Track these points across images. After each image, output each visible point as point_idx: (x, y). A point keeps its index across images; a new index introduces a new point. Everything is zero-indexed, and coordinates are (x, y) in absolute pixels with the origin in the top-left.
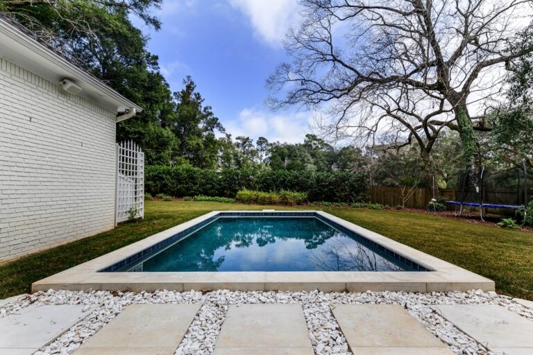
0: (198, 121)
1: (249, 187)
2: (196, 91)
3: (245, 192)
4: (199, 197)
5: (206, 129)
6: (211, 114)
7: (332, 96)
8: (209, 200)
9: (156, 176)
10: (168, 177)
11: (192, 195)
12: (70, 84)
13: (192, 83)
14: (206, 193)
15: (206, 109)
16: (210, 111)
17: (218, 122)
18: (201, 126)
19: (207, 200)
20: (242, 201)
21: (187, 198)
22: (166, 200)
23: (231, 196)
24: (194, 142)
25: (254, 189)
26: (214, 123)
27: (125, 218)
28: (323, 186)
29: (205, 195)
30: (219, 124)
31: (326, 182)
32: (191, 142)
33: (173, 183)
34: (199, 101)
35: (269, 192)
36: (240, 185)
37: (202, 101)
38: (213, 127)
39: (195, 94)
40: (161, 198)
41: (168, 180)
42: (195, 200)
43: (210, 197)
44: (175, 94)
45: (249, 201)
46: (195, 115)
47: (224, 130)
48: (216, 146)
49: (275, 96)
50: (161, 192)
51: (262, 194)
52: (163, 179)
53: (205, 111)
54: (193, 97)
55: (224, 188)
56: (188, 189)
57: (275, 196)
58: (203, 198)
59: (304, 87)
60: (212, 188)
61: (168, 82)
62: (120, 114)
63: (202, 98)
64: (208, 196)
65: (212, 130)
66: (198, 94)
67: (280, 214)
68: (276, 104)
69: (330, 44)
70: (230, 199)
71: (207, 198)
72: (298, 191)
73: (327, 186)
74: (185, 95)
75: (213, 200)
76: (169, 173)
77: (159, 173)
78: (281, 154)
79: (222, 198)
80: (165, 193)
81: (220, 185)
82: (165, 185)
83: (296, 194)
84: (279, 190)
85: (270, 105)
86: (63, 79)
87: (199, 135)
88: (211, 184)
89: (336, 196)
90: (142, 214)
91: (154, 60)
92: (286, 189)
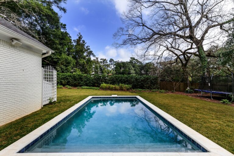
0: (84, 52)
1: (106, 83)
2: (83, 39)
3: (104, 85)
4: (84, 87)
5: (87, 56)
6: (89, 49)
7: (142, 41)
8: (88, 88)
9: (65, 78)
10: (70, 78)
11: (81, 86)
12: (15, 42)
13: (81, 36)
14: (87, 85)
15: (87, 47)
16: (89, 48)
17: (92, 52)
18: (85, 54)
20: (103, 89)
21: (79, 87)
22: (69, 88)
23: (99, 87)
24: (82, 61)
25: (108, 83)
26: (91, 53)
27: (47, 102)
28: (138, 82)
29: (86, 86)
30: (93, 53)
31: (140, 80)
32: (81, 62)
33: (72, 81)
35: (114, 85)
36: (102, 81)
37: (86, 43)
38: (90, 55)
39: (82, 41)
40: (67, 87)
41: (70, 79)
42: (82, 88)
43: (89, 87)
44: (74, 40)
45: (106, 89)
46: (82, 50)
47: (95, 56)
48: (92, 63)
49: (117, 42)
50: (67, 85)
51: (112, 86)
52: (68, 79)
53: (87, 48)
54: (81, 42)
55: (95, 83)
56: (79, 83)
57: (117, 87)
58: (86, 87)
59: (130, 37)
60: (89, 83)
61: (70, 35)
62: (43, 54)
63: (85, 42)
64: (88, 86)
65: (90, 56)
66: (84, 40)
67: (120, 97)
68: (118, 45)
69: (141, 18)
70: (97, 88)
71: (87, 87)
72: (127, 84)
73: (140, 82)
74: (78, 41)
75: (90, 88)
76: (70, 76)
77: (66, 76)
78: (120, 66)
79: (94, 88)
80: (69, 85)
81: (93, 81)
82: (69, 82)
83: (127, 86)
84: (119, 84)
85: (115, 46)
86: (12, 39)
87: (84, 58)
88: (89, 81)
89: (145, 86)
90: (55, 99)
91: (64, 26)
92: (122, 83)
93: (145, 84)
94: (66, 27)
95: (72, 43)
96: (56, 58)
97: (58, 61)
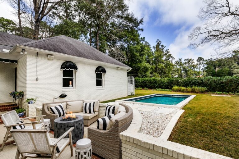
0: (162, 57)
1: (178, 85)
2: (161, 44)
3: (176, 87)
4: (158, 89)
5: (166, 60)
8: (161, 90)
10: (147, 82)
11: (155, 88)
13: (160, 41)
14: (161, 87)
15: (166, 50)
16: (168, 51)
17: (171, 56)
18: (164, 58)
19: (160, 90)
20: (174, 91)
21: (154, 89)
22: (147, 90)
23: (171, 89)
25: (180, 86)
27: (130, 94)
28: (217, 84)
29: (160, 88)
31: (218, 82)
32: (159, 66)
33: (149, 84)
34: (163, 48)
35: (186, 87)
36: (174, 84)
37: (165, 47)
39: (161, 46)
40: (145, 89)
41: (148, 83)
42: (157, 90)
43: (162, 89)
44: (153, 47)
45: (177, 91)
46: (161, 55)
47: (174, 59)
48: (171, 66)
49: (194, 43)
50: (145, 87)
51: (183, 88)
52: (145, 82)
53: (166, 51)
54: (160, 47)
55: (168, 85)
56: (154, 86)
57: (189, 89)
58: (159, 89)
60: (163, 86)
61: (150, 44)
62: (128, 70)
64: (161, 88)
65: (169, 59)
66: (162, 45)
68: (195, 46)
69: (229, 7)
70: (169, 90)
71: (161, 89)
72: (202, 87)
73: (219, 84)
74: (157, 47)
75: (163, 90)
76: (148, 80)
77: (144, 81)
79: (166, 90)
80: (146, 87)
81: (166, 84)
82: (147, 85)
83: (200, 88)
84: (192, 86)
87: (163, 63)
88: (162, 84)
89: (227, 89)
90: (134, 94)
91: (143, 39)
92: (195, 86)
93: (227, 87)
94: (145, 39)
95: (152, 50)
96: (138, 67)
97: (139, 68)
